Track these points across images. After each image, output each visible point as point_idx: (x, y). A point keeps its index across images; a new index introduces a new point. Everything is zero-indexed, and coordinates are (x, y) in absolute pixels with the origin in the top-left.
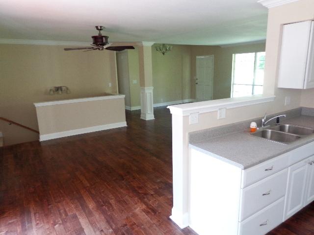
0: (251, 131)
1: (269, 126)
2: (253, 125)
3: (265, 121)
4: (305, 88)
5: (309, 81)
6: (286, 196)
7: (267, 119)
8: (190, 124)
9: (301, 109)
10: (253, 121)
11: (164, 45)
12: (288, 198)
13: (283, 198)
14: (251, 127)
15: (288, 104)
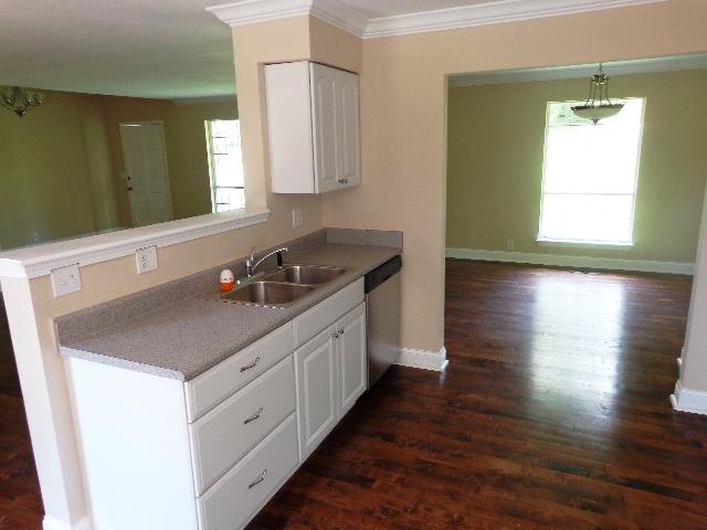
0: (224, 291)
1: (262, 273)
2: (227, 276)
3: (253, 263)
4: (317, 192)
5: (323, 176)
6: (298, 410)
7: (256, 259)
8: (55, 296)
9: (324, 233)
10: (226, 268)
11: (16, 89)
12: (303, 413)
13: (292, 416)
14: (223, 281)
15: (299, 225)
